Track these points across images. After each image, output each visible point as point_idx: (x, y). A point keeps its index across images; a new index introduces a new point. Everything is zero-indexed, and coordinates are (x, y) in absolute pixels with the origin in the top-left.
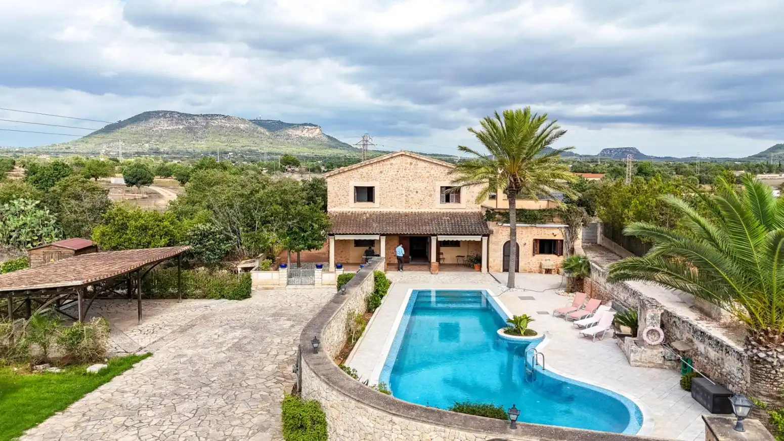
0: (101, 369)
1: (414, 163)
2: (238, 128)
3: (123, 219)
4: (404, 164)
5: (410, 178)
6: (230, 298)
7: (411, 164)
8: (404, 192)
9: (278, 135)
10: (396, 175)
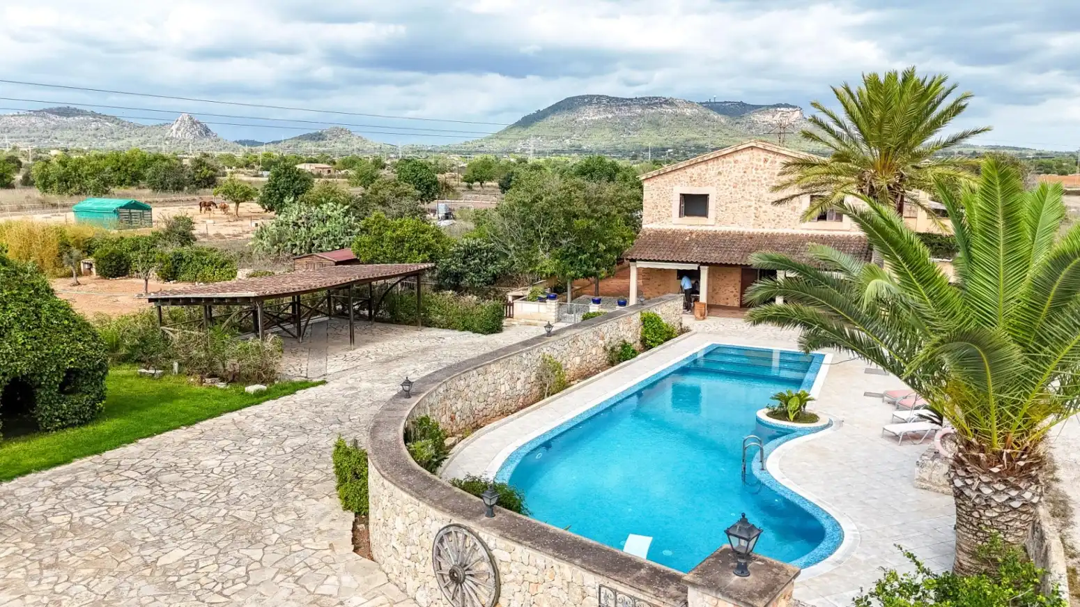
0: (258, 390)
1: (770, 160)
2: (683, 115)
3: (380, 228)
4: (755, 162)
5: (763, 182)
6: (475, 331)
7: (766, 161)
8: (753, 203)
9: (738, 123)
10: (741, 177)
